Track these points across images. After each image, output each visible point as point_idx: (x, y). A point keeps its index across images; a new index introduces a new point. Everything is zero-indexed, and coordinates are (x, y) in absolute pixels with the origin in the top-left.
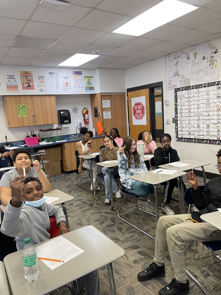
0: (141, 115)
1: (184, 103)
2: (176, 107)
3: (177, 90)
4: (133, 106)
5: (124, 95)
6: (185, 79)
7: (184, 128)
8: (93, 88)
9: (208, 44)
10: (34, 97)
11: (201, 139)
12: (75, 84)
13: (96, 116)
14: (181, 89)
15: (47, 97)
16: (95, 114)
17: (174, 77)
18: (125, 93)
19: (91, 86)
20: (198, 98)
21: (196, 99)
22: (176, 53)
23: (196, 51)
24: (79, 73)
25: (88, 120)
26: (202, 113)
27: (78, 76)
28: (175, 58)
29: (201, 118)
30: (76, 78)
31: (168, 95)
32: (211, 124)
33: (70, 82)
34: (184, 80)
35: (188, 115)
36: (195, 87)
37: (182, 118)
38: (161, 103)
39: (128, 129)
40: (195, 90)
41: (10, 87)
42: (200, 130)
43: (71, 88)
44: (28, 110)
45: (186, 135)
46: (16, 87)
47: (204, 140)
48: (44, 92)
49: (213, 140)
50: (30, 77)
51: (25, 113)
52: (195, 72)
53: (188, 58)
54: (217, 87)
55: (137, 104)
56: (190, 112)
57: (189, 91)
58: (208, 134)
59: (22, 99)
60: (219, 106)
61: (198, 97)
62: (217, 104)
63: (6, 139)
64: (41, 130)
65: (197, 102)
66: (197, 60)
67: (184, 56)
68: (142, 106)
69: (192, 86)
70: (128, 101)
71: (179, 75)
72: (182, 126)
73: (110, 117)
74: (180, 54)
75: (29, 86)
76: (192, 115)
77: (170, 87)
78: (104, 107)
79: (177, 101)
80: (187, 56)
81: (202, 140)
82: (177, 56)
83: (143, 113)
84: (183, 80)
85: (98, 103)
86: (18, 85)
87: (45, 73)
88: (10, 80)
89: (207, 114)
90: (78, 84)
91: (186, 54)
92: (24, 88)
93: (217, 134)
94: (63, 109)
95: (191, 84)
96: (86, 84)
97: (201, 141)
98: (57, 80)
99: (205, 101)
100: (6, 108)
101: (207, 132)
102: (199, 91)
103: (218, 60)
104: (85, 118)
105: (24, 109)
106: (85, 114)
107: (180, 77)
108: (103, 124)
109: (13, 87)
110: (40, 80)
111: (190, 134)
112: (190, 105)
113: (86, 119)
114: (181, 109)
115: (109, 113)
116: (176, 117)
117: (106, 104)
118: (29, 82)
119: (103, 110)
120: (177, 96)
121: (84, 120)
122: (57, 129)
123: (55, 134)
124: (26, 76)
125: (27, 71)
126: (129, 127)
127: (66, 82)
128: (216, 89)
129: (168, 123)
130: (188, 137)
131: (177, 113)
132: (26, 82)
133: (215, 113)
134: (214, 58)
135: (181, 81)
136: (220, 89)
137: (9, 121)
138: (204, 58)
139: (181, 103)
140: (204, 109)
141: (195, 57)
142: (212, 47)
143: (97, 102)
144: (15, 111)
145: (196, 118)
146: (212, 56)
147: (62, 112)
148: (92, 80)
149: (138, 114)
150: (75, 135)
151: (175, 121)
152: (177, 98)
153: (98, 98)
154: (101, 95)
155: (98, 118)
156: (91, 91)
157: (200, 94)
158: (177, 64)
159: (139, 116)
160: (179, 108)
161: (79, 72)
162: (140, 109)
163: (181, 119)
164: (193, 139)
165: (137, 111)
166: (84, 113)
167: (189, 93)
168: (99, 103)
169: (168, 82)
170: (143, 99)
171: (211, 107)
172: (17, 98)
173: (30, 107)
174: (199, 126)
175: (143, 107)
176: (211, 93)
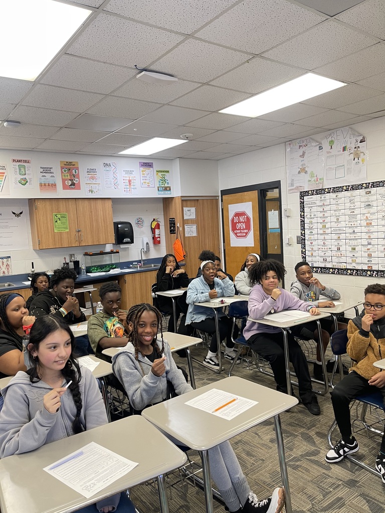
0: (245, 231)
1: (316, 213)
2: (302, 219)
3: (303, 194)
4: (231, 216)
5: (217, 200)
6: (316, 178)
7: (315, 251)
8: (170, 187)
9: (351, 128)
10: (80, 201)
11: (344, 268)
12: (142, 181)
13: (172, 231)
14: (310, 192)
15: (99, 202)
16: (170, 229)
17: (299, 175)
18: (218, 196)
19: (166, 185)
20: (337, 206)
21: (334, 207)
22: (302, 139)
23: (333, 139)
24: (148, 165)
25: (159, 237)
26: (344, 229)
27: (147, 170)
28: (300, 146)
29: (343, 236)
30: (144, 172)
31: (290, 202)
32: (358, 245)
33: (135, 178)
34: (315, 180)
35: (321, 232)
36: (331, 190)
37: (312, 237)
38: (277, 212)
39: (223, 254)
40: (333, 195)
41: (45, 185)
42: (341, 254)
43: (136, 188)
44: (69, 221)
45: (320, 262)
46: (54, 186)
47: (348, 269)
48: (94, 194)
49: (362, 270)
50: (75, 171)
51: (65, 226)
52: (331, 168)
53: (321, 148)
54: (366, 191)
55: (238, 215)
56: (324, 227)
57: (323, 196)
58: (354, 261)
59: (62, 205)
60: (369, 218)
61: (337, 204)
62: (367, 217)
63: (33, 268)
64: (86, 254)
65: (335, 213)
66: (334, 151)
67: (314, 144)
68: (247, 217)
69: (328, 189)
70: (222, 209)
71: (306, 172)
72: (312, 249)
73: (195, 234)
74: (308, 141)
75: (73, 184)
76: (329, 231)
77: (292, 189)
78: (185, 218)
79: (304, 210)
80: (318, 145)
81: (345, 269)
82: (303, 144)
83: (248, 228)
84: (313, 179)
85: (176, 212)
86: (56, 183)
87: (98, 164)
88: (44, 174)
89: (351, 231)
90: (147, 181)
91: (317, 142)
92: (65, 187)
93: (368, 261)
94: (122, 221)
95: (327, 186)
96: (159, 181)
97: (342, 271)
98: (115, 176)
99: (348, 212)
100: (36, 218)
101: (352, 257)
102: (339, 197)
103: (367, 152)
104: (154, 236)
105: (63, 220)
106: (154, 229)
107: (308, 174)
108: (184, 246)
109: (49, 185)
110: (90, 176)
111: (325, 260)
112: (324, 217)
113: (156, 236)
114: (311, 223)
115: (194, 228)
116: (303, 235)
117: (188, 212)
118: (73, 178)
119: (185, 222)
120: (303, 203)
121: (153, 238)
122: (112, 252)
123: (107, 260)
124: (70, 169)
125: (71, 161)
126: (224, 250)
127: (128, 178)
128: (364, 194)
129: (289, 245)
130: (322, 265)
131: (304, 228)
132: (69, 177)
133: (364, 229)
134: (361, 149)
135: (310, 181)
136: (370, 194)
137: (40, 239)
138: (344, 149)
139: (310, 213)
140: (347, 223)
141: (331, 147)
142: (357, 134)
143: (175, 210)
144: (49, 223)
145: (336, 237)
146: (357, 146)
147: (119, 226)
148: (167, 176)
149: (240, 229)
150: (139, 261)
151: (302, 241)
152: (304, 206)
153: (177, 204)
154: (183, 199)
155: (175, 235)
156: (166, 192)
157: (340, 201)
158: (303, 155)
159: (241, 233)
160: (306, 221)
161: (149, 163)
162: (243, 222)
164: (330, 268)
165: (239, 224)
166: (153, 227)
167: (323, 198)
168: (178, 211)
169: (289, 182)
170: (248, 207)
171: (356, 221)
172: (54, 202)
173: (72, 216)
174: (339, 249)
175: (248, 219)
176: (357, 199)
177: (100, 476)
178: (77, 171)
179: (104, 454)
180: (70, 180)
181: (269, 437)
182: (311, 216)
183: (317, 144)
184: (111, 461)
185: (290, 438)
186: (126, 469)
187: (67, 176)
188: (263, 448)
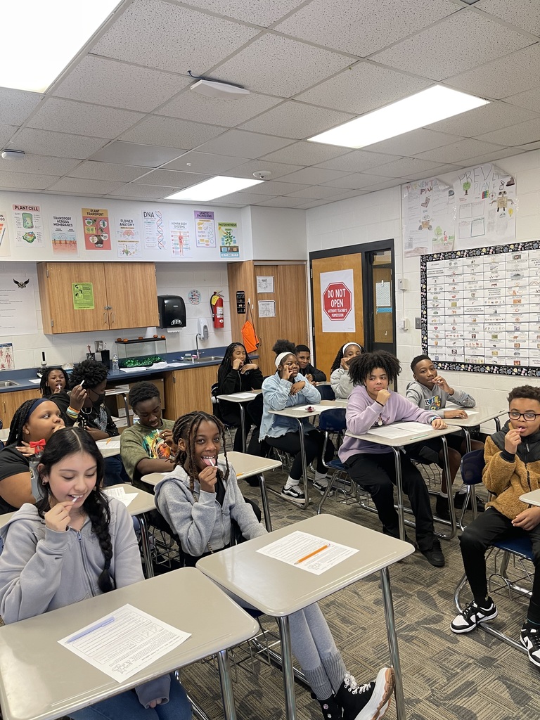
0: (344, 310)
1: (443, 286)
2: (424, 294)
3: (425, 259)
4: (323, 289)
5: (304, 266)
6: (443, 236)
7: (441, 339)
8: (237, 248)
9: (495, 165)
10: (110, 265)
11: (481, 363)
12: (198, 239)
13: (241, 310)
14: (435, 256)
15: (138, 267)
16: (238, 306)
17: (421, 232)
18: (306, 261)
19: (232, 244)
20: (473, 276)
21: (468, 278)
22: (425, 180)
23: (469, 180)
24: (207, 215)
25: (223, 319)
26: (482, 308)
27: (205, 222)
28: (422, 191)
29: (480, 319)
30: (201, 226)
31: (407, 269)
32: (502, 332)
33: (187, 234)
34: (442, 239)
35: (450, 312)
36: (465, 254)
37: (437, 319)
38: (388, 285)
39: (311, 341)
40: (467, 261)
41: (60, 243)
42: (477, 344)
43: (189, 248)
44: (95, 294)
45: (447, 355)
46: (73, 243)
47: (486, 365)
49: (506, 366)
50: (104, 223)
51: (88, 301)
52: (465, 222)
53: (451, 193)
54: (514, 255)
55: (333, 287)
56: (454, 305)
57: (453, 262)
58: (495, 354)
59: (85, 270)
60: (518, 294)
61: (473, 274)
62: (514, 291)
63: (44, 360)
64: (119, 341)
65: (470, 286)
66: (470, 198)
67: (442, 187)
68: (346, 291)
69: (460, 251)
70: (311, 279)
71: (430, 228)
72: (437, 336)
73: (272, 314)
74: (433, 183)
75: (100, 242)
76: (460, 311)
77: (410, 252)
78: (259, 290)
79: (426, 281)
80: (449, 188)
81: (483, 365)
82: (427, 187)
83: (347, 305)
84: (439, 238)
86: (77, 239)
87: (135, 213)
88: (59, 227)
89: (492, 311)
90: (206, 239)
91: (446, 184)
92: (89, 246)
93: (515, 354)
94: (169, 294)
95: (458, 248)
96: (223, 239)
97: (479, 367)
98: (159, 230)
99: (488, 284)
100: (48, 289)
101: (492, 349)
102: (475, 263)
103: (516, 200)
104: (215, 316)
105: (87, 293)
106: (215, 306)
107: (433, 231)
108: (257, 330)
109: (66, 243)
110: (124, 230)
111: (455, 352)
112: (454, 292)
113: (218, 317)
114: (436, 299)
115: (272, 305)
116: (425, 316)
117: (264, 284)
118: (100, 233)
119: (258, 297)
120: (426, 272)
121: (214, 319)
122: (155, 339)
123: (148, 349)
124: (95, 221)
125: (97, 208)
126: (314, 337)
127: (178, 234)
128: (512, 259)
129: (404, 330)
130: (451, 359)
131: (426, 307)
132: (94, 232)
133: (510, 309)
134: (508, 196)
135: (436, 240)
136: (519, 260)
137: (54, 319)
138: (484, 195)
139: (435, 285)
140: (486, 299)
141: (466, 192)
142: (502, 174)
143: (245, 279)
144: (67, 296)
145: (469, 319)
146: (503, 191)
147: (166, 302)
148: (233, 233)
149: (337, 308)
150: (194, 352)
151: (422, 324)
152: (426, 275)
153: (248, 271)
154: (256, 264)
155: (245, 315)
156: (232, 254)
157: (477, 269)
158: (426, 204)
159: (337, 313)
160: (430, 296)
161: (208, 213)
162: (340, 298)
163: (435, 321)
164: (461, 364)
165: (334, 301)
166: (214, 304)
167: (453, 265)
168: (249, 282)
169: (406, 241)
170: (347, 277)
171: (499, 298)
172: (73, 267)
173: (99, 288)
174: (474, 337)
175: (348, 293)
176: (501, 266)
177: (137, 652)
178: (106, 222)
179: (144, 621)
180: (96, 236)
181: (373, 597)
182: (435, 289)
183: (447, 187)
184: (154, 630)
185: (402, 598)
186: (174, 641)
187: (92, 230)
188: (365, 613)
